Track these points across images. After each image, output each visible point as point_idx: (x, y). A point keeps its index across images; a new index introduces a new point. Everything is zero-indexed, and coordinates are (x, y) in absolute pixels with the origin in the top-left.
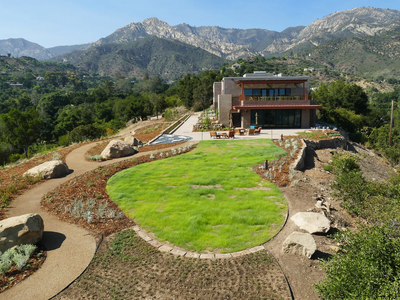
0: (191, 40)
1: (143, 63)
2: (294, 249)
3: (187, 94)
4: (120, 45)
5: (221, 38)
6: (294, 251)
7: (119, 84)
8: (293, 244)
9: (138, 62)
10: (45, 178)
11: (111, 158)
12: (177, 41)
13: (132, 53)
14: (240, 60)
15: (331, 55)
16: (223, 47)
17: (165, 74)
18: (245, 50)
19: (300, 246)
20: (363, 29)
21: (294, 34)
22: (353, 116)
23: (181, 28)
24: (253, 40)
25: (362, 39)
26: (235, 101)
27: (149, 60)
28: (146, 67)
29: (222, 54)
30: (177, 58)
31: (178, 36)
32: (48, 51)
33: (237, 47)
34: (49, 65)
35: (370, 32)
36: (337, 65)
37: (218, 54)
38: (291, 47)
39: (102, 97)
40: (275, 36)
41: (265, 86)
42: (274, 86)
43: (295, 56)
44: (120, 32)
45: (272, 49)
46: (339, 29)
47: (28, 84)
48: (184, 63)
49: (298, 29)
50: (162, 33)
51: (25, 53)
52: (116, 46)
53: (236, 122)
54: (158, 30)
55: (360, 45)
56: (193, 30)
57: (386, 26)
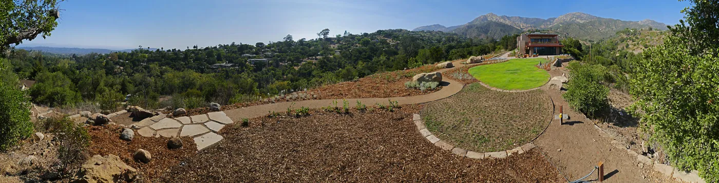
0: (508, 22)
1: (486, 32)
2: (553, 87)
3: (505, 44)
4: (476, 25)
5: (520, 21)
6: (553, 88)
7: (475, 41)
8: (553, 85)
9: (483, 32)
10: (444, 68)
11: (471, 63)
12: (501, 23)
13: (481, 28)
14: (529, 31)
15: (567, 30)
16: (521, 25)
17: (495, 37)
18: (531, 27)
19: (555, 85)
20: (578, 20)
21: (552, 21)
22: (576, 51)
23: (503, 17)
24: (534, 23)
25: (578, 24)
26: (527, 44)
27: (489, 31)
28: (487, 34)
29: (521, 28)
30: (501, 30)
31: (502, 20)
32: (448, 28)
33: (528, 25)
34: (447, 34)
35: (582, 22)
36: (569, 34)
37: (519, 28)
38: (551, 26)
39: (468, 46)
40: (544, 21)
41: (540, 38)
42: (544, 37)
43: (553, 30)
44: (476, 20)
45: (543, 27)
46: (570, 20)
47: (439, 41)
48: (504, 32)
49: (554, 19)
50: (494, 20)
51: (439, 30)
52: (474, 25)
53: (527, 52)
54: (493, 18)
55: (578, 27)
56: (508, 18)
57: (587, 20)
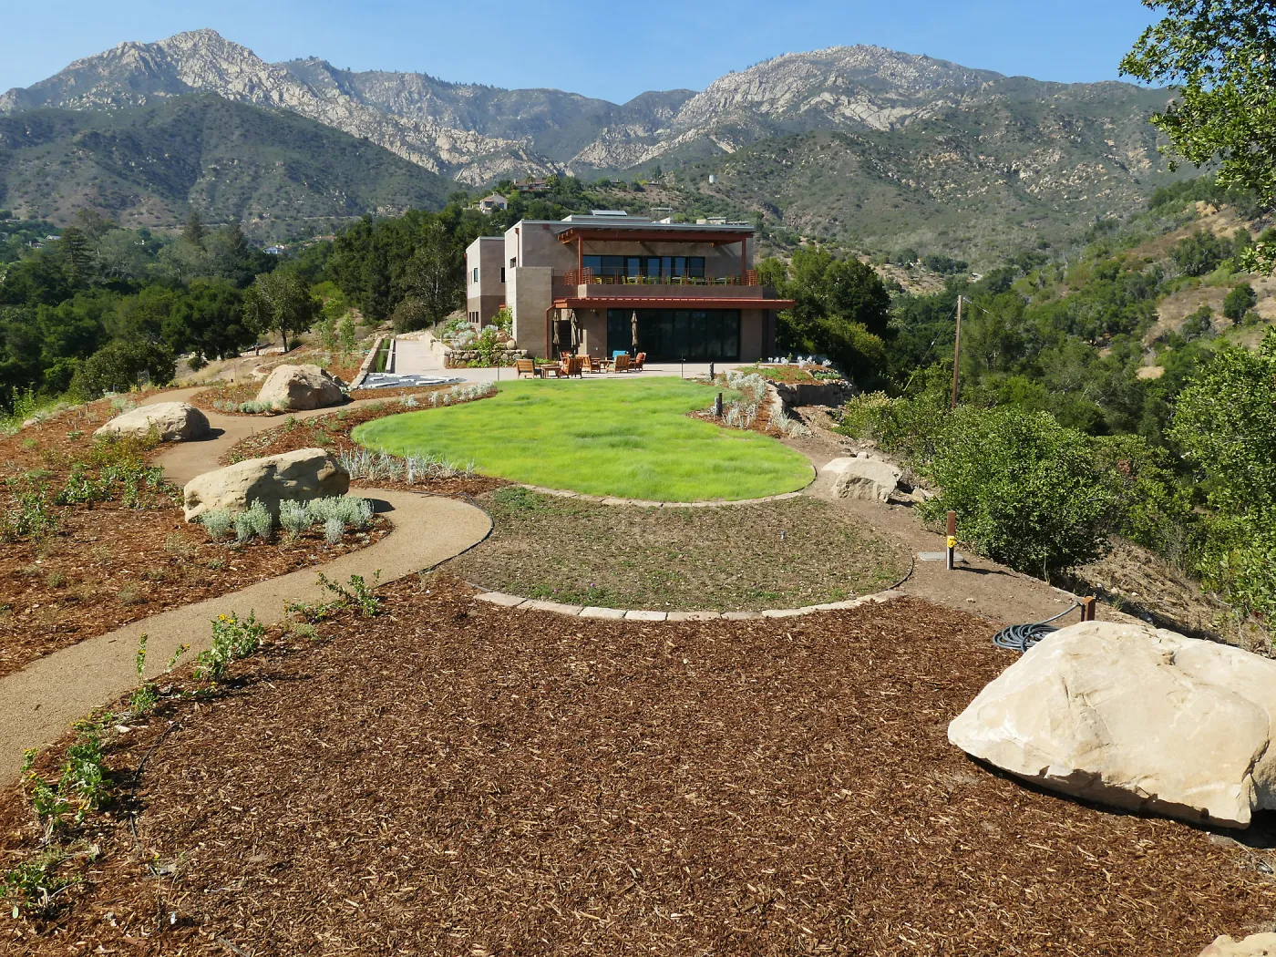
0: (338, 113)
1: (174, 183)
3: (368, 276)
4: (85, 117)
5: (435, 112)
7: (106, 250)
9: (153, 176)
11: (294, 407)
12: (290, 113)
13: (132, 144)
14: (504, 185)
15: (773, 181)
16: (443, 142)
17: (252, 223)
18: (515, 155)
20: (858, 110)
21: (662, 113)
22: (861, 336)
23: (301, 73)
24: (537, 124)
25: (857, 137)
27: (195, 172)
28: (182, 193)
29: (441, 163)
30: (293, 172)
31: (293, 97)
33: (490, 144)
35: (879, 120)
36: (790, 213)
37: (429, 165)
38: (654, 152)
39: (54, 288)
40: (607, 115)
41: (636, 249)
42: (661, 249)
43: (669, 179)
44: (84, 73)
45: (596, 155)
46: (794, 106)
48: (316, 187)
49: (677, 100)
50: (237, 86)
52: (70, 120)
54: (221, 74)
55: (854, 158)
56: (344, 80)
57: (920, 104)
